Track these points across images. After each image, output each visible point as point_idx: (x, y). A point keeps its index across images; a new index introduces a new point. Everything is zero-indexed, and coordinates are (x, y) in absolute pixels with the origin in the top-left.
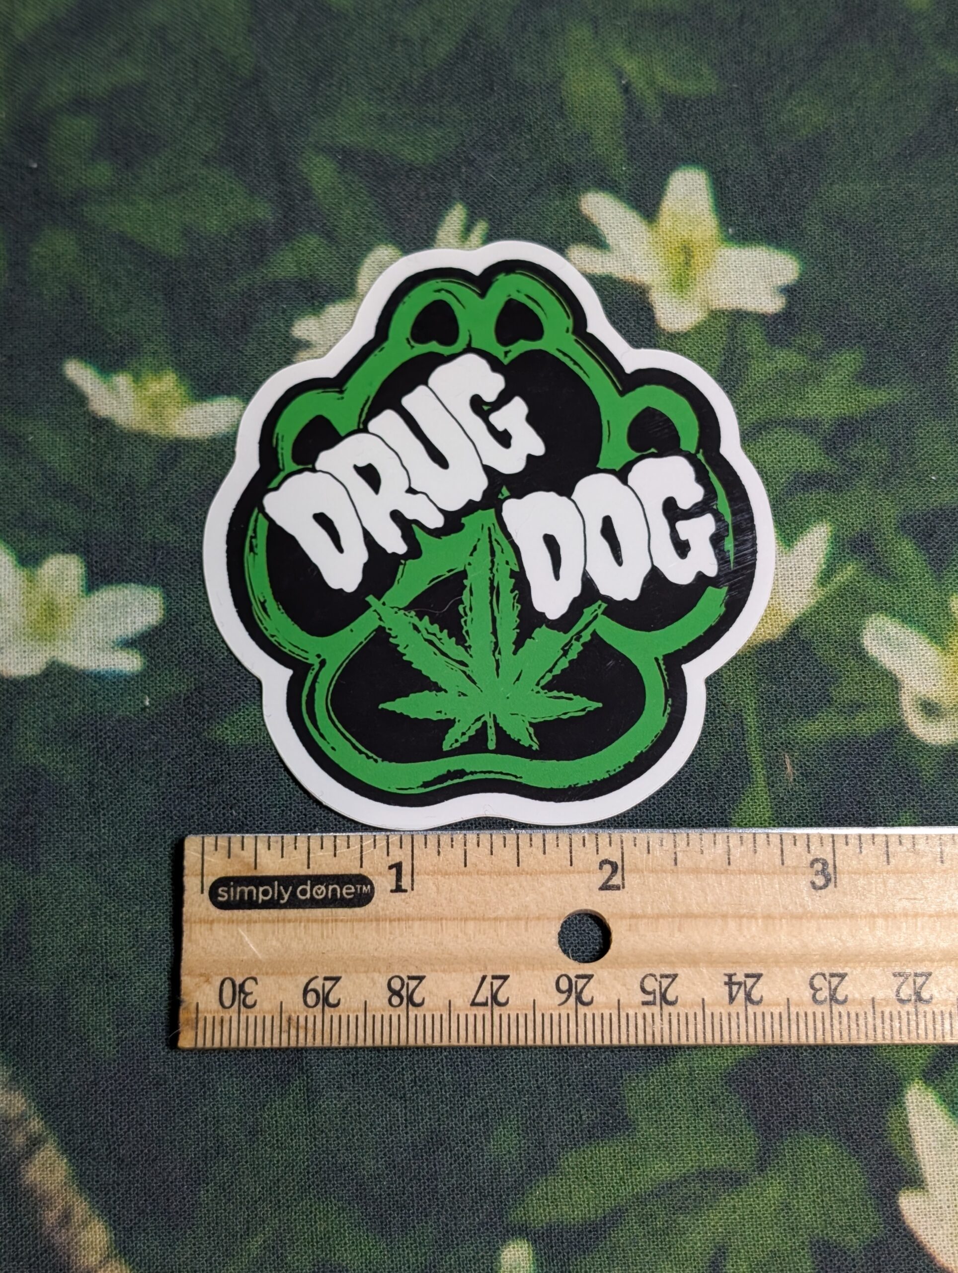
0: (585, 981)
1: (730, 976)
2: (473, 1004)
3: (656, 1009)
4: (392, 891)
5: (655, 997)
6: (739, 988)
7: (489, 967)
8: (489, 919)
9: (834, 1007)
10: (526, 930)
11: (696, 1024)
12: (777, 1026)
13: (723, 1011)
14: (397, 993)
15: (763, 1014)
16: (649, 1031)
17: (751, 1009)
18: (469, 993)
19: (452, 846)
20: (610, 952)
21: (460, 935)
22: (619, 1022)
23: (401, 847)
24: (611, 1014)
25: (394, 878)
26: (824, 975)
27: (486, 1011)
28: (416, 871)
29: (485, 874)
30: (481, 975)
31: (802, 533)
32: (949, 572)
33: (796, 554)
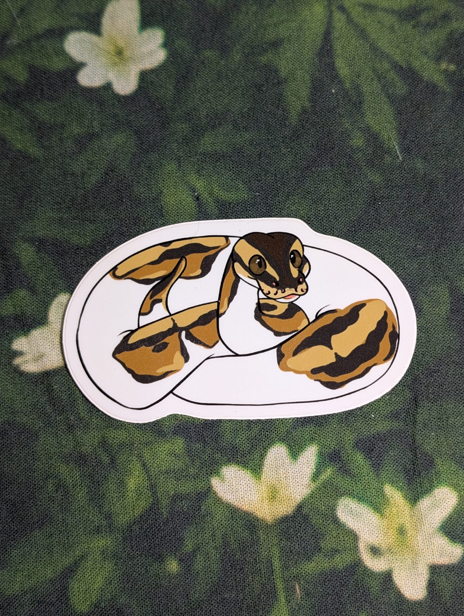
31: (302, 451)
32: (383, 470)
33: (299, 464)
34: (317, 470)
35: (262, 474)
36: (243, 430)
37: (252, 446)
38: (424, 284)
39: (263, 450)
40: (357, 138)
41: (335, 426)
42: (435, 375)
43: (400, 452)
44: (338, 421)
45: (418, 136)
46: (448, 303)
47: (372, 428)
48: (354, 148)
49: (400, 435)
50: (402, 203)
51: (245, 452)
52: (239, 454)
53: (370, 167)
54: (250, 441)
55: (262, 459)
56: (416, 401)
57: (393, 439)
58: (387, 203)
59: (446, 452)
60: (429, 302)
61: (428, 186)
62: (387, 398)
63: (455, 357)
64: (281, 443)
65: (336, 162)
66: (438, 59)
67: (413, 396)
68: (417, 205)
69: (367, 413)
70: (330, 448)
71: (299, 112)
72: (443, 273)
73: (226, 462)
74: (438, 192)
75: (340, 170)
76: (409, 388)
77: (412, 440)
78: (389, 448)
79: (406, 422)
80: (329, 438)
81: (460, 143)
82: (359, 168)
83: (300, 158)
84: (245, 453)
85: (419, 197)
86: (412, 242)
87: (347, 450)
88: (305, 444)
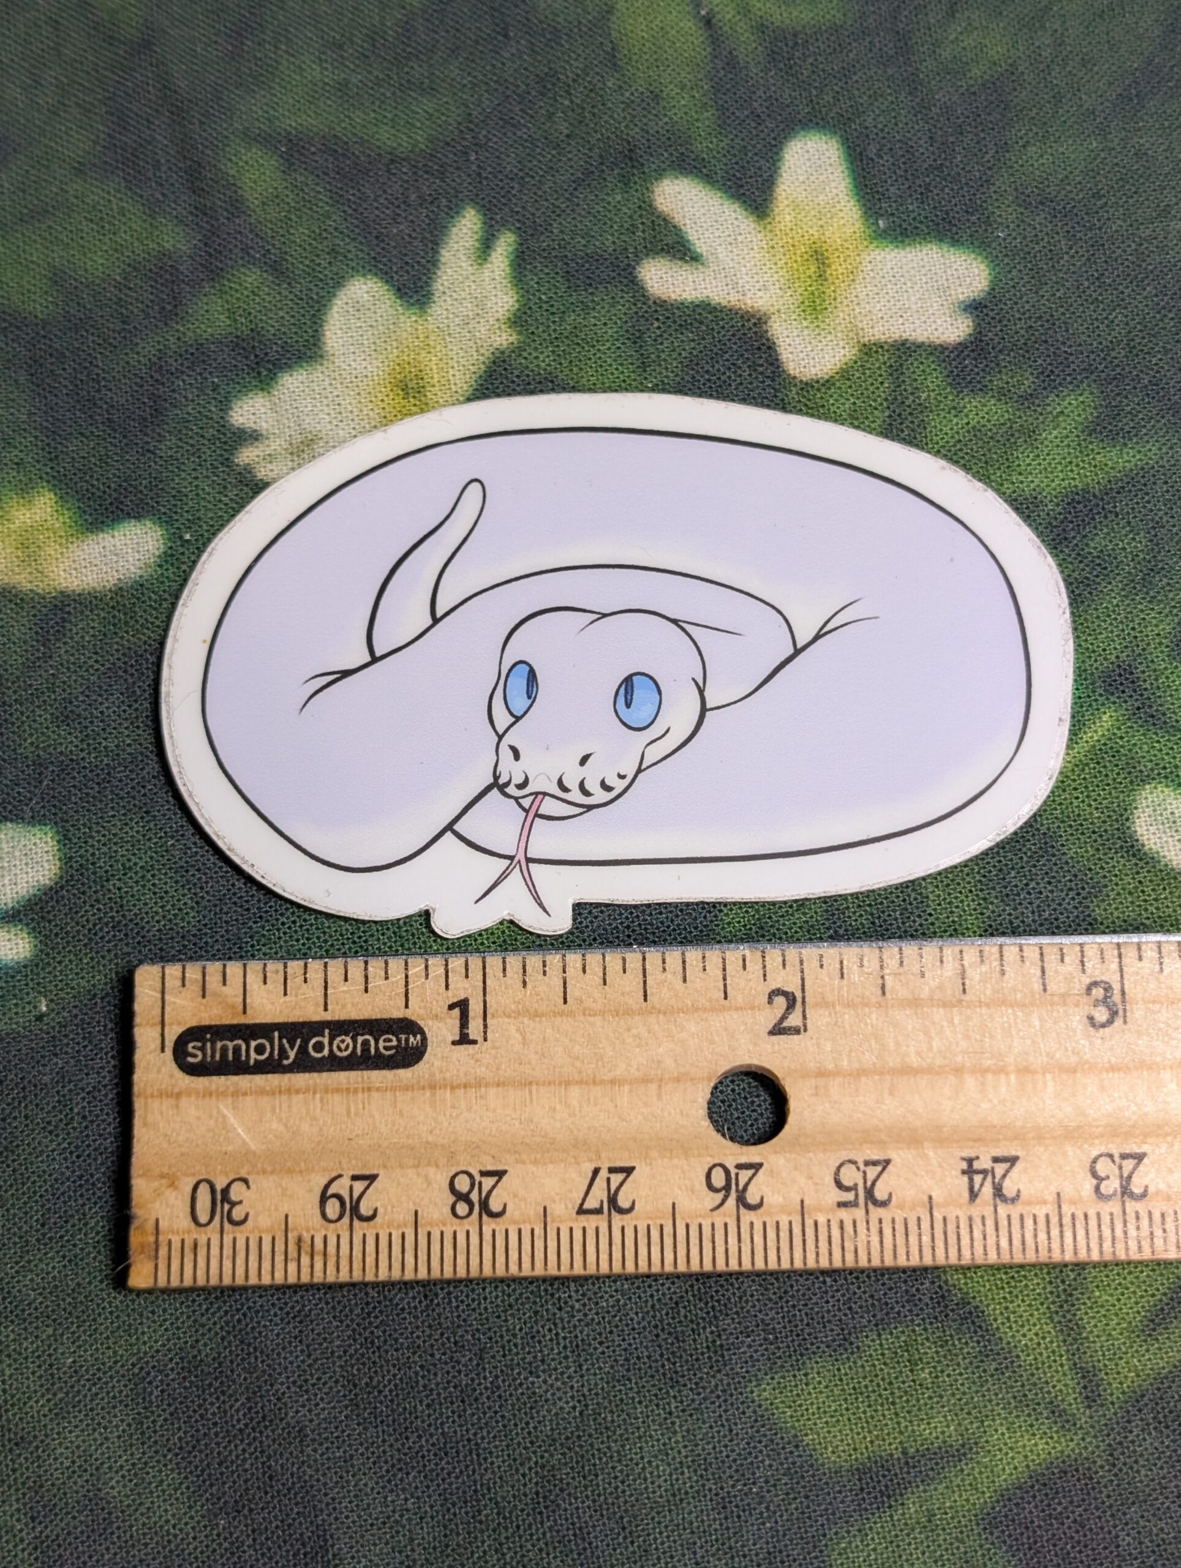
0: (750, 1172)
1: (970, 1161)
2: (581, 1211)
3: (859, 1213)
4: (454, 1043)
5: (857, 1195)
6: (984, 1179)
7: (603, 1155)
8: (602, 1082)
9: (1127, 1204)
10: (659, 1096)
11: (920, 1235)
12: (1042, 1236)
13: (961, 1214)
14: (465, 1198)
15: (1022, 1217)
16: (849, 1246)
17: (1003, 1210)
18: (575, 1195)
19: (545, 973)
20: (787, 1128)
21: (558, 1107)
22: (804, 1235)
23: (467, 976)
24: (790, 1223)
25: (458, 1023)
26: (1111, 1156)
27: (601, 1221)
28: (489, 1011)
29: (595, 1015)
30: (589, 1168)
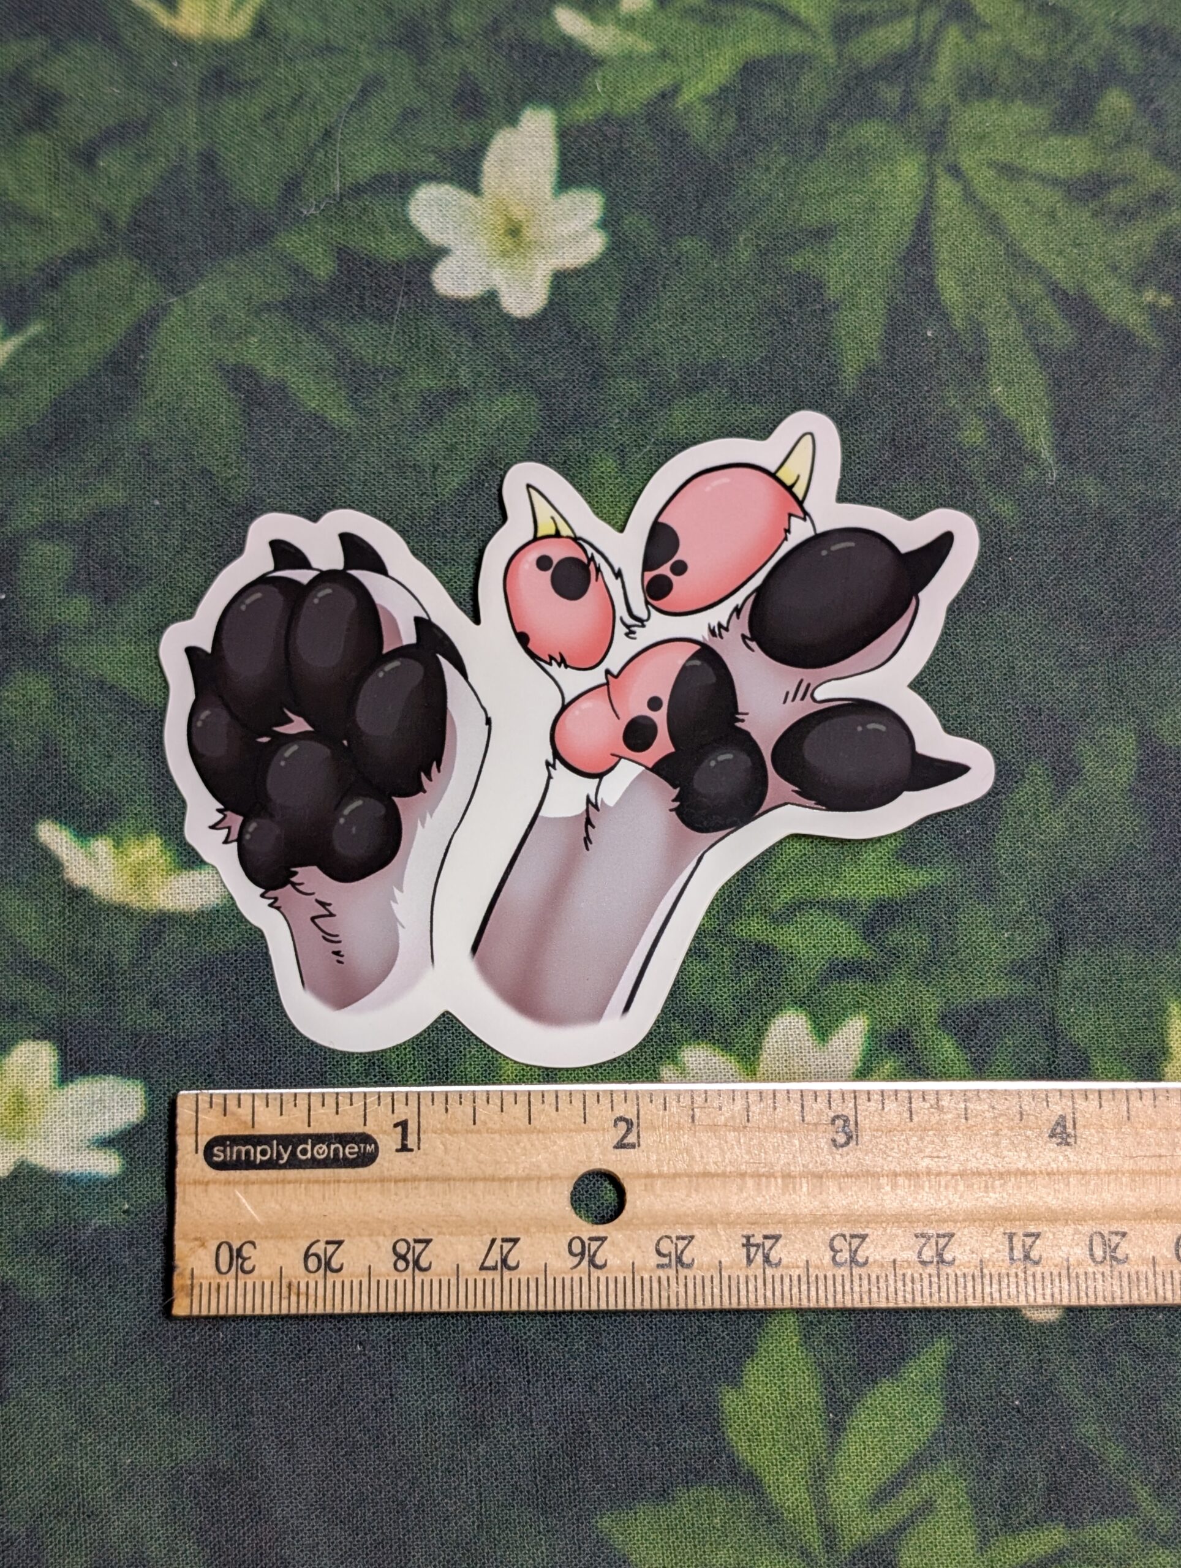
0: (599, 1243)
2: (482, 1268)
3: (671, 1271)
4: (397, 1151)
5: (670, 1260)
7: (499, 1229)
8: (498, 1179)
10: (538, 1191)
11: (712, 1288)
16: (664, 1294)
18: (478, 1257)
20: (624, 1213)
21: (468, 1197)
22: (634, 1286)
24: (625, 1278)
25: (400, 1137)
27: (496, 1275)
28: (422, 1129)
29: (495, 1133)
30: (488, 1239)
31: (837, 1026)
32: (992, 1072)
33: (830, 1050)
34: (864, 1064)
35: (759, 1065)
36: (724, 980)
37: (741, 1012)
38: (1088, 720)
39: (762, 1020)
40: (972, 428)
41: (902, 983)
42: (1101, 896)
43: (1024, 1040)
44: (909, 974)
45: (1090, 431)
46: (1134, 761)
47: (974, 990)
48: (964, 448)
49: (1027, 1008)
50: (1052, 561)
51: (726, 1022)
52: (716, 1024)
53: (994, 485)
54: (738, 1002)
55: (760, 1036)
56: (1060, 945)
57: (1013, 1015)
58: (1023, 559)
59: (1113, 1046)
60: (1097, 756)
61: (1105, 530)
62: (1006, 935)
63: (1141, 865)
64: (797, 1010)
65: (928, 473)
66: (1139, 283)
67: (1056, 935)
68: (1082, 566)
69: (966, 963)
70: (891, 1024)
71: (860, 371)
72: (1128, 702)
73: (690, 1038)
74: (1125, 544)
75: (936, 490)
76: (1049, 920)
77: (1050, 1018)
78: (1005, 1031)
79: (1039, 983)
80: (890, 1005)
81: (1172, 451)
82: (972, 488)
83: (858, 461)
84: (728, 1024)
85: (1088, 552)
86: (1068, 638)
87: (924, 1029)
88: (843, 1014)
